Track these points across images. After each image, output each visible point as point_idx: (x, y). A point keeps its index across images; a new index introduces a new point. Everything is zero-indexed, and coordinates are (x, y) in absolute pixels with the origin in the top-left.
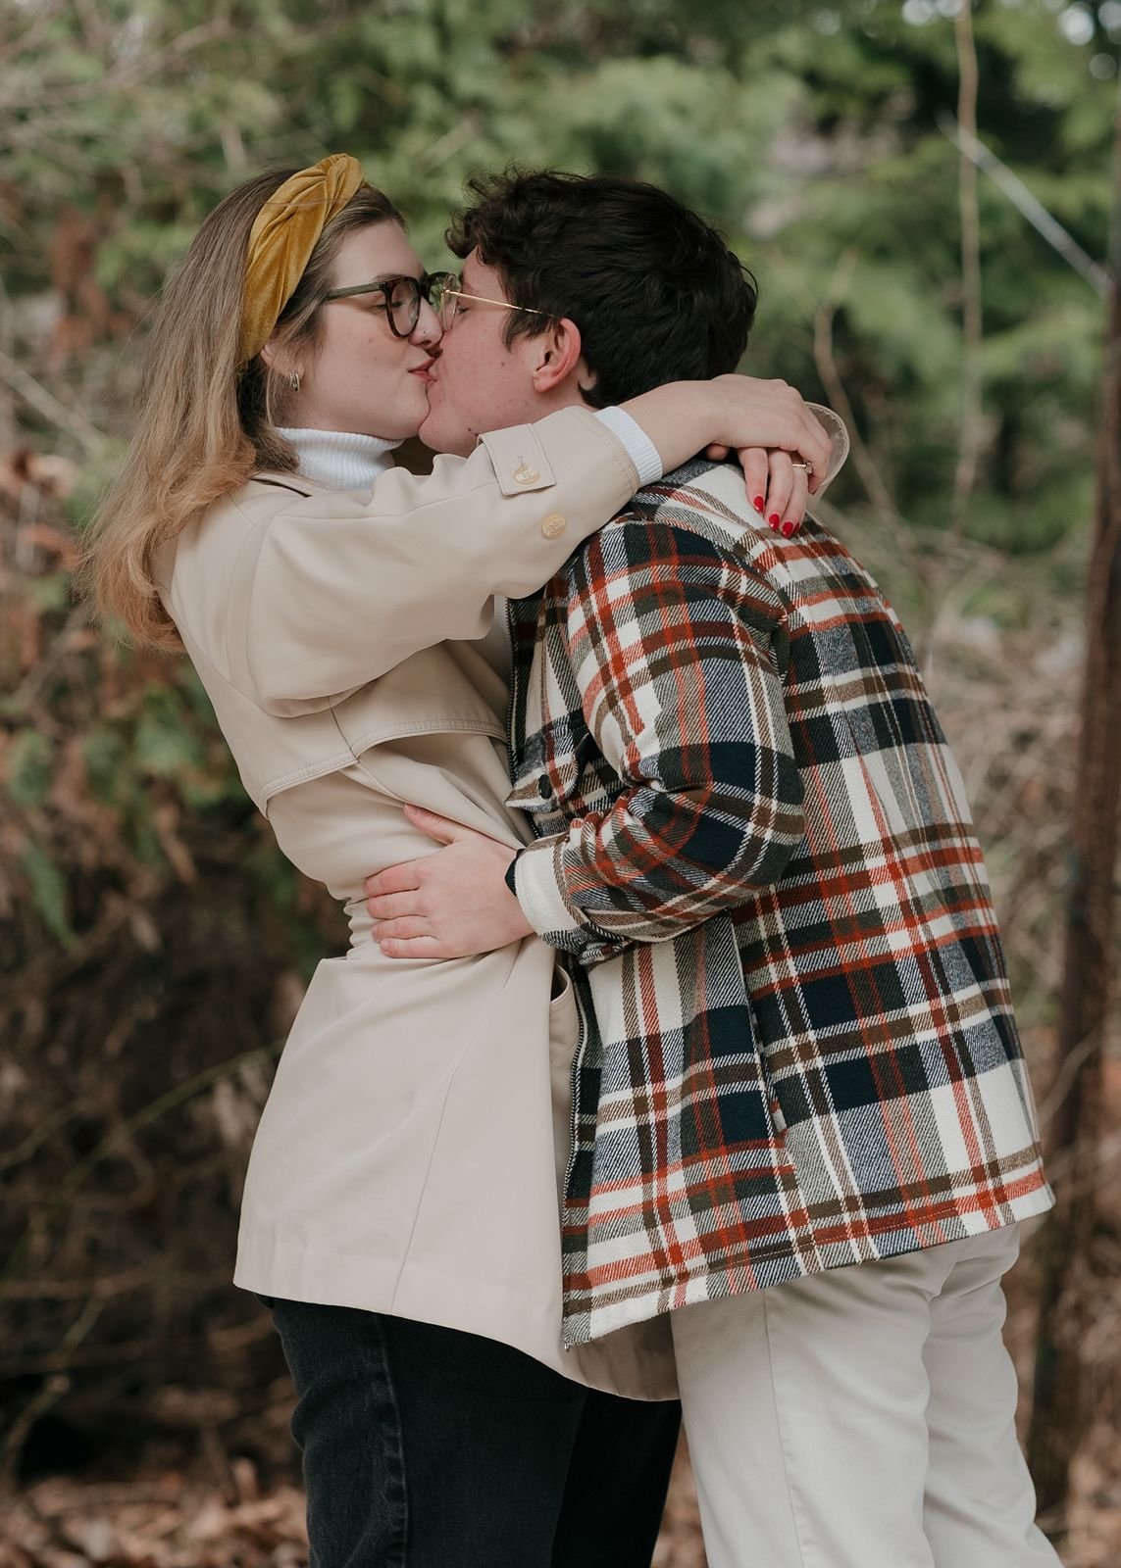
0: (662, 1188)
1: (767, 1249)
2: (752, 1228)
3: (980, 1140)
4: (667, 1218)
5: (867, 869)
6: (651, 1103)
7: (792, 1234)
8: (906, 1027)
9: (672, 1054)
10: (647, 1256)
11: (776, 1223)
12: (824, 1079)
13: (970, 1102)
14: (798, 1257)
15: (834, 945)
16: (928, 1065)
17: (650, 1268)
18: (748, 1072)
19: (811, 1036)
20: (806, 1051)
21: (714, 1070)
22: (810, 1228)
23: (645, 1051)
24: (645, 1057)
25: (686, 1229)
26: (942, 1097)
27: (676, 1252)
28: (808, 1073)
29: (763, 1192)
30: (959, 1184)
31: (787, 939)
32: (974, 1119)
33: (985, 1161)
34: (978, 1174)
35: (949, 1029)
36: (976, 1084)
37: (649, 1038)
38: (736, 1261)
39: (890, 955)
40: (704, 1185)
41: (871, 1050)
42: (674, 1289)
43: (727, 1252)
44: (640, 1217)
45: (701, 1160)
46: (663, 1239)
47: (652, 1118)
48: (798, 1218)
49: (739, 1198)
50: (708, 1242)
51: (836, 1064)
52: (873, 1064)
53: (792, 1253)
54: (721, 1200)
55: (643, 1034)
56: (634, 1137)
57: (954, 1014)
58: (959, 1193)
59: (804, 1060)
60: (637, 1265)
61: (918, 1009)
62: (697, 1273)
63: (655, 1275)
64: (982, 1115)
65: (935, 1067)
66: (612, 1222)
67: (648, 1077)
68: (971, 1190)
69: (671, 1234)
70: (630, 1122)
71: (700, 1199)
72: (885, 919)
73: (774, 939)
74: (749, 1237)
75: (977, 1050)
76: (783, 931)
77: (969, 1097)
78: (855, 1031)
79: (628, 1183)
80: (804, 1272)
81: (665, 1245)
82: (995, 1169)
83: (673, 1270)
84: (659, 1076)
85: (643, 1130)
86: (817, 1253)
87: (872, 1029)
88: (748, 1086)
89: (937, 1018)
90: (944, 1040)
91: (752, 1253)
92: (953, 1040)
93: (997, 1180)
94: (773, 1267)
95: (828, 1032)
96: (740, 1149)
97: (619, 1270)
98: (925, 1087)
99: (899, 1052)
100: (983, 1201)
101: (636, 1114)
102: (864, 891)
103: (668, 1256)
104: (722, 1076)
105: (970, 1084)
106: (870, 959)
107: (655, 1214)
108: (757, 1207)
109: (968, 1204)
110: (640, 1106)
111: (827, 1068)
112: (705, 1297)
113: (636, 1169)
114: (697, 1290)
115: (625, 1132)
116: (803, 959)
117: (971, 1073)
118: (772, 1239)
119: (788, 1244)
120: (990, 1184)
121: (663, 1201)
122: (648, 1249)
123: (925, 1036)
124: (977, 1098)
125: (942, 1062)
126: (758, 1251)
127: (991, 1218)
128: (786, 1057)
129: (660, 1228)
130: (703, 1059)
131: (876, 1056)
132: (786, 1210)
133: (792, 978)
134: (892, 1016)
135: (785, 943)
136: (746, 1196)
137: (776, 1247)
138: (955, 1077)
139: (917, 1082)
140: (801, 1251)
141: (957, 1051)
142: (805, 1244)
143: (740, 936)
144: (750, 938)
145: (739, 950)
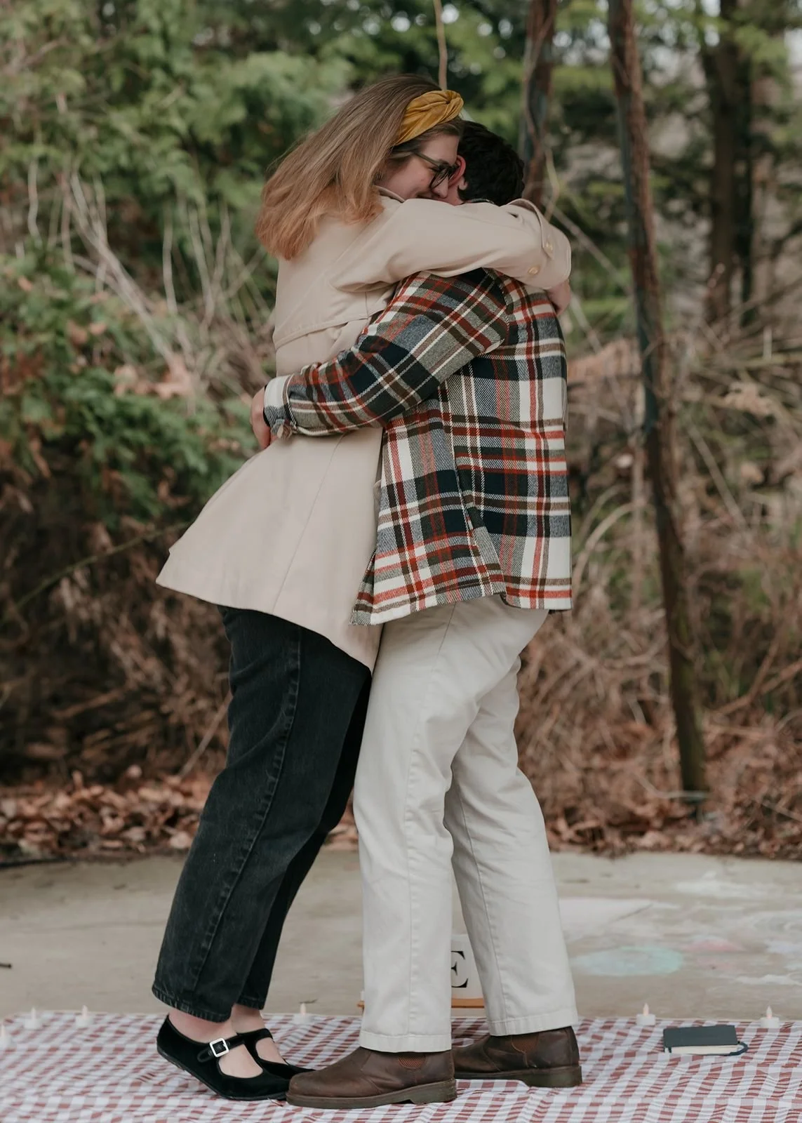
0: (412, 554)
1: (467, 582)
2: (459, 573)
3: (541, 567)
4: (415, 569)
6: (400, 515)
7: (479, 576)
8: (524, 505)
9: (410, 491)
10: (403, 588)
11: (471, 570)
12: (483, 515)
13: (543, 549)
14: (482, 587)
15: (502, 459)
16: (529, 526)
17: (404, 593)
18: (456, 501)
19: (483, 495)
20: (478, 501)
21: (440, 499)
22: (488, 574)
23: (396, 490)
24: (396, 493)
25: (425, 573)
26: (530, 542)
27: (419, 585)
29: (465, 556)
30: (524, 583)
31: (481, 450)
32: (542, 557)
33: (539, 577)
34: (534, 582)
35: (543, 513)
36: (548, 542)
37: (397, 484)
38: (451, 588)
39: (526, 471)
40: (436, 552)
41: (508, 511)
42: (418, 602)
43: (446, 584)
44: (400, 569)
45: (434, 540)
46: (412, 579)
47: (401, 522)
48: (482, 569)
49: (453, 558)
50: (436, 580)
52: (506, 517)
53: (479, 585)
54: (444, 559)
55: (394, 482)
56: (393, 532)
57: (548, 507)
58: (522, 587)
60: (397, 592)
61: (532, 499)
62: (429, 595)
63: (407, 597)
64: (546, 556)
65: (532, 528)
66: (384, 571)
67: (398, 502)
68: (528, 587)
69: (417, 577)
70: (390, 524)
71: (433, 559)
72: (527, 455)
74: (458, 577)
75: (553, 527)
76: (480, 446)
77: (543, 546)
78: (502, 500)
79: (392, 553)
80: (484, 594)
81: (413, 582)
82: (543, 582)
83: (416, 594)
84: (403, 502)
85: (397, 528)
86: (491, 585)
87: (511, 502)
88: (456, 507)
89: (539, 506)
90: (539, 517)
91: (459, 584)
92: (543, 518)
93: (542, 587)
94: (469, 591)
95: (491, 496)
96: (454, 535)
97: (388, 595)
98: (525, 535)
99: (519, 516)
100: (532, 594)
101: (393, 520)
102: (521, 439)
103: (415, 587)
104: (445, 502)
105: (545, 540)
106: (516, 471)
107: (408, 567)
108: (462, 562)
109: (525, 593)
110: (395, 516)
111: (484, 511)
112: (436, 604)
113: (394, 546)
114: (431, 601)
115: (388, 529)
116: (486, 461)
117: (548, 535)
118: (469, 578)
119: (478, 580)
120: (538, 588)
121: (413, 561)
122: (404, 584)
123: (532, 512)
124: (547, 548)
125: (536, 527)
126: (463, 583)
127: (533, 603)
128: (471, 499)
129: (411, 574)
130: (435, 493)
131: (510, 515)
132: (475, 565)
133: (481, 467)
134: (519, 499)
135: (479, 452)
136: (457, 557)
137: (472, 581)
138: (540, 535)
139: (522, 532)
140: (483, 584)
141: (544, 524)
142: (485, 581)
143: (455, 440)
144: (461, 443)
145: (455, 447)
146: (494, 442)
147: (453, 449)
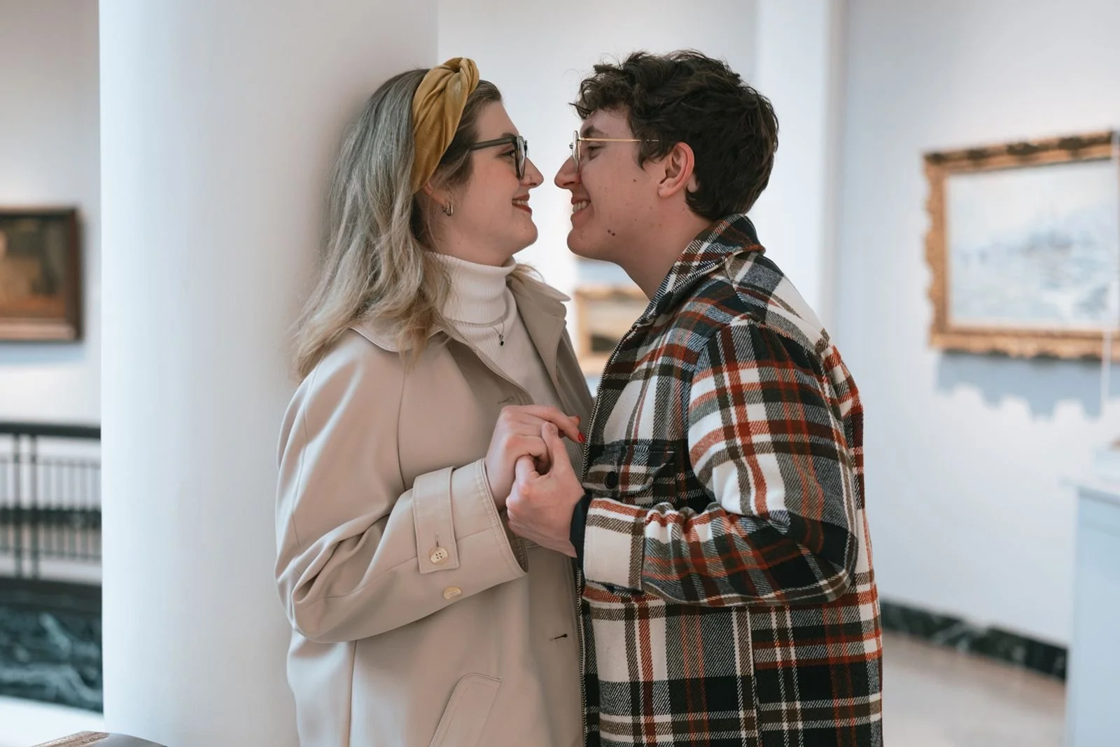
5: (857, 592)
6: (643, 729)
8: (867, 710)
9: (662, 697)
12: (801, 737)
15: (825, 643)
16: (874, 739)
18: (732, 725)
19: (798, 705)
20: (792, 715)
23: (642, 692)
24: (642, 695)
28: (790, 731)
31: (792, 632)
37: (646, 683)
39: (863, 656)
41: (839, 723)
47: (645, 739)
51: (812, 729)
52: (838, 733)
55: (641, 679)
59: (789, 721)
61: (875, 698)
65: (877, 741)
67: (642, 711)
70: (628, 739)
72: (864, 630)
73: (782, 631)
76: (790, 627)
78: (829, 708)
84: (650, 712)
87: (842, 707)
95: (810, 705)
99: (859, 728)
101: (633, 734)
102: (852, 608)
104: (714, 725)
106: (850, 658)
110: (636, 730)
111: (805, 731)
116: (803, 650)
128: (776, 716)
130: (699, 710)
131: (843, 728)
133: (792, 661)
134: (858, 701)
135: (790, 635)
143: (753, 622)
144: (762, 625)
145: (752, 632)
146: (812, 618)
147: (750, 635)
